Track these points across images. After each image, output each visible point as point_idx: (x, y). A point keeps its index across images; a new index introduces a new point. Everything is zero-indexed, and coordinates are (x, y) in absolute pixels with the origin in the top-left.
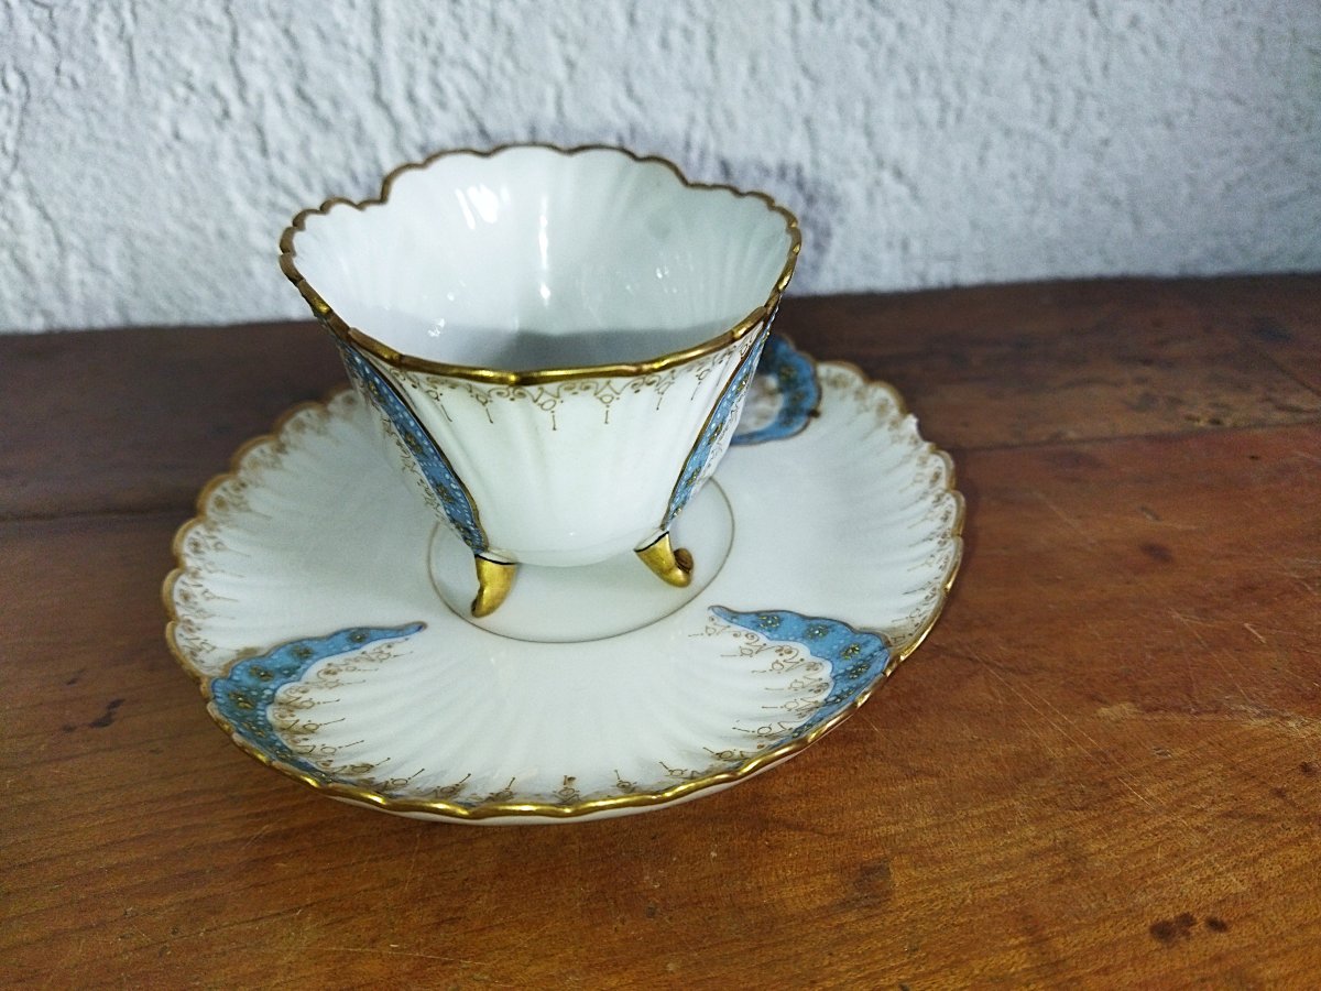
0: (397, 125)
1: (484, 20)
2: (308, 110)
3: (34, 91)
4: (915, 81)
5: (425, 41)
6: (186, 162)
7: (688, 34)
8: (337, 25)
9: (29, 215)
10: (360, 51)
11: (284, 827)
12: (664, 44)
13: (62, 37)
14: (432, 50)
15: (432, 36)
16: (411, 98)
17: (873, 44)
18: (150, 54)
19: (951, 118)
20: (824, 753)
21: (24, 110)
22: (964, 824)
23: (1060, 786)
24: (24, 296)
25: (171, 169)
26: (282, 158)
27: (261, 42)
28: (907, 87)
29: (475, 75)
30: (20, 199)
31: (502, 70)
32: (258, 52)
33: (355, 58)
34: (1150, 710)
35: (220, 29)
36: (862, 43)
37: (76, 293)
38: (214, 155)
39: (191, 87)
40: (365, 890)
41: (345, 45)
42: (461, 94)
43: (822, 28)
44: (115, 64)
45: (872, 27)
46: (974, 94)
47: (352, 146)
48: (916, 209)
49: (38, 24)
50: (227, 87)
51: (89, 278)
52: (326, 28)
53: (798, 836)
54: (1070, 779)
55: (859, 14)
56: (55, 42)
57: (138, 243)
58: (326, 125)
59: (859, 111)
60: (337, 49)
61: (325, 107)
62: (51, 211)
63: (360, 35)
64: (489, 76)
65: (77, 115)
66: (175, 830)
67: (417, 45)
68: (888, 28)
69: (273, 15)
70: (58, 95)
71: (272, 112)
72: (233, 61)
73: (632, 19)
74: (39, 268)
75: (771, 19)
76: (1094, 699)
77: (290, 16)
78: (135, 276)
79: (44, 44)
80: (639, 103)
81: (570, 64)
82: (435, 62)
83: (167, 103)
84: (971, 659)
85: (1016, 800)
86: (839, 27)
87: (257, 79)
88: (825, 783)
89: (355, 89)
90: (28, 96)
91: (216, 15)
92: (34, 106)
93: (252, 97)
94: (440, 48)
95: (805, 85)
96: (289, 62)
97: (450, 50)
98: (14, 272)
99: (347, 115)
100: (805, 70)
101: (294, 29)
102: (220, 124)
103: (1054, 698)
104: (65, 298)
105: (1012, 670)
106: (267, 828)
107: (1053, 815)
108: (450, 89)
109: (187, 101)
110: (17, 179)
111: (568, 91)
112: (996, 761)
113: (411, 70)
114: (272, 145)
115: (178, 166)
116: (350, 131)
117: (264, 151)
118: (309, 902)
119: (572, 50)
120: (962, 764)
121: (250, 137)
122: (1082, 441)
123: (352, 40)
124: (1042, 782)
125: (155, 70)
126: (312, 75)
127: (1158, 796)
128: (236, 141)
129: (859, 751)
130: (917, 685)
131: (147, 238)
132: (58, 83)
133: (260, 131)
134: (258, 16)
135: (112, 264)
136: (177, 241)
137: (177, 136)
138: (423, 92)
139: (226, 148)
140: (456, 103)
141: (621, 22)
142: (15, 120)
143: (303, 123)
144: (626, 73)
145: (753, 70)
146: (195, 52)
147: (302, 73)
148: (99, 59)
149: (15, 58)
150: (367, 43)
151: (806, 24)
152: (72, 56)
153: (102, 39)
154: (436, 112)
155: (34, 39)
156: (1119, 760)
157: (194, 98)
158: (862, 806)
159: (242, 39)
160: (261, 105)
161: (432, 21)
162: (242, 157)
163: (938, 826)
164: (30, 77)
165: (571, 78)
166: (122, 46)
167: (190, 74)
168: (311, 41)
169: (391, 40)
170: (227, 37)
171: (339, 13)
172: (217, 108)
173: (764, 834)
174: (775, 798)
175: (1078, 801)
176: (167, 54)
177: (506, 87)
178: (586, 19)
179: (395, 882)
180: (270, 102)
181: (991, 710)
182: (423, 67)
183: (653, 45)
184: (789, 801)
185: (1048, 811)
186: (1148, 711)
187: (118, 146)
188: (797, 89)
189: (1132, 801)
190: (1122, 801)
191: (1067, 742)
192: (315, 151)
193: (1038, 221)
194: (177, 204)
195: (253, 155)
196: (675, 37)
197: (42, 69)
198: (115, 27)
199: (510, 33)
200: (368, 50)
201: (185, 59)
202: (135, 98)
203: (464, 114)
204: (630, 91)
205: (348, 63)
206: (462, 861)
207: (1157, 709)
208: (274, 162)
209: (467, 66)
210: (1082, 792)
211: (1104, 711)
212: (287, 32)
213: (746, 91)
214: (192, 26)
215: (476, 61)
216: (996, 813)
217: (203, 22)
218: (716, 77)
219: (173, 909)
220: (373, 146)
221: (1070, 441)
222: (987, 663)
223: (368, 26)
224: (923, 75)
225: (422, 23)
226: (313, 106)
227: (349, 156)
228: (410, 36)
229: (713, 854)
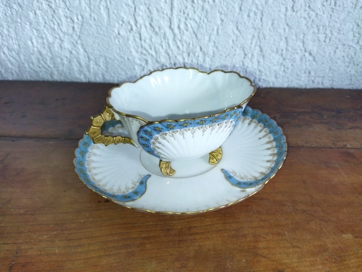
0: (174, 35)
1: (200, 8)
2: (152, 29)
3: (85, 20)
4: (318, 29)
5: (184, 13)
6: (121, 40)
7: (255, 14)
8: (162, 8)
9: (81, 51)
10: (167, 15)
11: (148, 236)
12: (249, 16)
13: (92, 7)
14: (186, 15)
15: (186, 12)
16: (179, 27)
17: (308, 18)
18: (114, 13)
19: (328, 40)
20: (272, 237)
21: (82, 25)
22: (304, 262)
23: (330, 255)
24: (79, 70)
25: (117, 42)
26: (145, 41)
27: (142, 11)
28: (316, 31)
29: (197, 22)
30: (80, 47)
31: (203, 21)
32: (141, 14)
33: (165, 16)
34: (356, 237)
35: (131, 7)
36: (305, 18)
37: (92, 70)
38: (128, 40)
39: (123, 22)
40: (165, 255)
41: (163, 13)
42: (192, 27)
43: (294, 14)
44: (105, 15)
45: (308, 14)
46: (335, 34)
47: (162, 39)
48: (314, 63)
49: (86, 4)
50: (132, 22)
51: (95, 67)
52: (159, 8)
53: (264, 259)
54: (332, 254)
55: (305, 10)
56: (90, 8)
57: (108, 60)
58: (157, 33)
59: (301, 37)
60: (161, 14)
61: (157, 29)
62: (87, 50)
63: (167, 11)
64: (200, 23)
65: (95, 27)
66: (124, 232)
67: (182, 14)
68: (313, 14)
69: (145, 4)
70: (90, 22)
71: (143, 30)
72: (134, 15)
73: (240, 9)
74: (83, 64)
75: (280, 11)
76: (342, 232)
77: (149, 5)
78: (107, 68)
79: (88, 9)
80: (240, 31)
81: (222, 20)
82: (186, 19)
83: (117, 25)
84: (312, 215)
85: (318, 258)
86: (298, 14)
87: (140, 21)
88: (272, 246)
89: (165, 25)
90: (83, 22)
91: (131, 3)
92: (85, 24)
93: (138, 26)
94: (188, 15)
95: (287, 28)
96: (149, 17)
97: (190, 15)
98: (77, 64)
99: (162, 31)
100: (288, 25)
101: (150, 8)
102: (130, 32)
103: (332, 230)
104: (89, 71)
105: (322, 220)
106: (144, 235)
107: (327, 263)
108: (189, 26)
109: (122, 25)
110: (79, 42)
111: (220, 27)
112: (314, 246)
113: (179, 21)
114: (143, 38)
115: (119, 41)
116: (162, 35)
117: (141, 39)
118: (153, 256)
119: (223, 17)
120: (306, 246)
121: (137, 35)
122: (351, 148)
123: (165, 12)
124: (325, 254)
125: (114, 17)
126: (154, 20)
127: (354, 263)
128: (133, 36)
129: (281, 238)
130: (298, 221)
131: (110, 59)
132: (91, 19)
133: (140, 34)
134: (142, 4)
135: (101, 64)
136: (117, 60)
137: (119, 34)
138: (182, 26)
139: (131, 38)
140: (191, 29)
141: (237, 10)
142: (80, 27)
143: (151, 32)
144: (237, 23)
145: (273, 24)
146: (125, 12)
147: (152, 20)
148: (101, 13)
149: (80, 12)
150: (169, 12)
151: (290, 12)
152: (94, 12)
153: (102, 8)
154: (185, 31)
155: (85, 8)
156: (346, 251)
157: (124, 24)
158: (280, 254)
159: (137, 10)
160: (141, 27)
161: (186, 8)
162: (135, 40)
163: (298, 262)
164: (84, 17)
165: (222, 24)
166: (107, 10)
167: (123, 18)
168: (155, 12)
169: (175, 12)
170: (133, 9)
171: (162, 4)
172: (129, 28)
173: (256, 257)
174: (260, 248)
175: (333, 261)
176: (118, 13)
177: (204, 26)
178: (228, 9)
179: (172, 255)
180: (143, 27)
181: (316, 231)
182: (183, 20)
183: (246, 16)
184: (263, 249)
185: (325, 262)
186: (356, 238)
187: (104, 35)
188: (284, 29)
189: (347, 263)
190: (345, 263)
191: (333, 243)
192: (153, 40)
193: (349, 69)
194: (118, 51)
195: (138, 40)
196: (252, 14)
197: (87, 15)
198: (105, 5)
199: (207, 11)
200: (169, 15)
201: (122, 14)
202: (109, 24)
203: (192, 32)
204: (237, 28)
205: (164, 17)
206: (186, 252)
207: (358, 237)
208: (143, 42)
209: (194, 20)
210: (335, 258)
211: (344, 236)
212: (148, 9)
213: (270, 29)
214: (124, 6)
215: (197, 19)
216: (313, 261)
217: (127, 5)
218: (262, 25)
219: (124, 253)
220: (168, 39)
221: (348, 148)
222: (317, 217)
223: (169, 8)
224: (321, 28)
225: (183, 8)
226: (154, 28)
227: (161, 42)
228: (180, 12)
229: (244, 261)
